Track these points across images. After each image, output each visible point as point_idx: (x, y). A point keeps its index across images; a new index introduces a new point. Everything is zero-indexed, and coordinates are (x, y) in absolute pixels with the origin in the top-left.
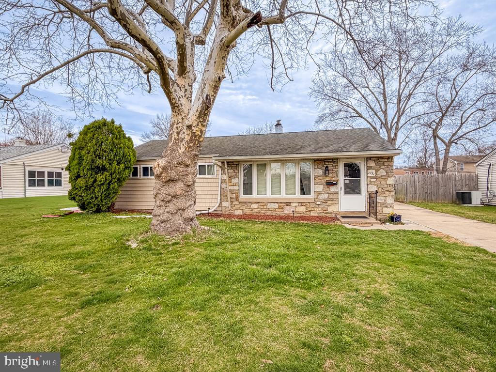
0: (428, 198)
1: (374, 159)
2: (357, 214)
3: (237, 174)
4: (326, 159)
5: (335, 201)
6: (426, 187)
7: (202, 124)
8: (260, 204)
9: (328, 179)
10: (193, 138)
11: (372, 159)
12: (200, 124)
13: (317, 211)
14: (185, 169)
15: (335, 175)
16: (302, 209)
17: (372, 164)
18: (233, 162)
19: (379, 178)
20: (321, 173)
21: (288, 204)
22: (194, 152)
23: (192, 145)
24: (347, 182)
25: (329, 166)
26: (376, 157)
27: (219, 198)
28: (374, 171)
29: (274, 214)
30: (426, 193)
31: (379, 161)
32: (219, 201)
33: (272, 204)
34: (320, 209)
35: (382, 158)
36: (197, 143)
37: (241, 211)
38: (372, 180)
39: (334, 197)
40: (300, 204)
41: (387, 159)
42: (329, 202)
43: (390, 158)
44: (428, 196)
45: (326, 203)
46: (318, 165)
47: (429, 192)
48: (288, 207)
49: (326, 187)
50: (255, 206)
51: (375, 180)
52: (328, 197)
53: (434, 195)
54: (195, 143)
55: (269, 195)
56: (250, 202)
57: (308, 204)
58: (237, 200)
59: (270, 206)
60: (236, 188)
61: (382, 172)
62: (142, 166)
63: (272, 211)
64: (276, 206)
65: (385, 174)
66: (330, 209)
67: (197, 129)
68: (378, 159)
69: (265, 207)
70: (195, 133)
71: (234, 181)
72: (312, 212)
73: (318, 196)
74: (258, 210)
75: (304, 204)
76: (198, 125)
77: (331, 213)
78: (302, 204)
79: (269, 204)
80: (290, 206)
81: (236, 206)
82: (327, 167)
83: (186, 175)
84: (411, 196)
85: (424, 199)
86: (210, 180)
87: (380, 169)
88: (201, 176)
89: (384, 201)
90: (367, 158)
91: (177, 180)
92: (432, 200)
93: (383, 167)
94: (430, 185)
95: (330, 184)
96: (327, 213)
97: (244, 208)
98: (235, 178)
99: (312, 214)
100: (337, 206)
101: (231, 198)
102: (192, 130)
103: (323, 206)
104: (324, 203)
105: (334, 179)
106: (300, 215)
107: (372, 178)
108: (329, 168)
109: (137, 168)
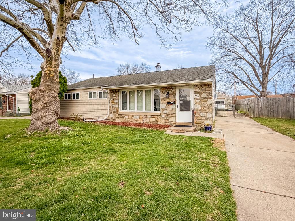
0: (270, 115)
1: (198, 86)
2: (187, 124)
3: (118, 97)
4: (167, 87)
5: (174, 115)
6: (269, 106)
7: (49, 67)
8: (129, 116)
9: (169, 100)
10: (45, 75)
11: (197, 86)
12: (48, 66)
13: (162, 122)
14: (42, 93)
15: (173, 98)
16: (153, 120)
17: (198, 90)
18: (115, 90)
19: (202, 99)
20: (165, 97)
21: (145, 116)
22: (47, 83)
23: (45, 79)
24: (182, 102)
25: (169, 91)
26: (200, 85)
27: (108, 112)
28: (198, 95)
29: (137, 123)
30: (269, 111)
31: (202, 88)
32: (108, 114)
33: (136, 116)
34: (164, 120)
35: (204, 85)
36: (48, 78)
37: (119, 120)
38: (198, 101)
39: (173, 112)
40: (152, 117)
41: (208, 86)
42: (169, 115)
43: (210, 85)
44: (270, 113)
45: (168, 116)
46: (163, 91)
47: (271, 111)
48: (145, 118)
49: (168, 105)
50: (127, 117)
51: (199, 101)
52: (169, 112)
53: (275, 113)
54: (47, 78)
55: (136, 110)
56: (124, 115)
57: (157, 117)
58: (117, 113)
59: (135, 117)
60: (117, 106)
61: (204, 95)
62: (73, 93)
63: (136, 120)
64: (138, 117)
65: (206, 96)
66: (170, 120)
67: (46, 69)
68: (202, 86)
69: (132, 118)
70: (45, 72)
71: (116, 101)
72: (159, 122)
73: (163, 111)
74: (129, 119)
75: (155, 117)
76: (46, 67)
77: (170, 123)
78: (153, 116)
79: (134, 116)
80: (146, 117)
81: (117, 117)
82: (168, 92)
83: (43, 97)
84: (257, 113)
85: (267, 116)
86: (104, 101)
87: (203, 93)
88: (100, 98)
89: (205, 115)
90: (195, 85)
91: (39, 100)
92: (274, 116)
93: (205, 92)
94: (272, 105)
95: (170, 104)
96: (168, 123)
97: (121, 118)
98: (116, 100)
99: (159, 123)
100: (175, 119)
101: (114, 112)
102: (44, 70)
103: (165, 118)
104: (166, 116)
105: (172, 100)
106: (152, 124)
107: (197, 99)
108: (170, 93)
109: (70, 94)
